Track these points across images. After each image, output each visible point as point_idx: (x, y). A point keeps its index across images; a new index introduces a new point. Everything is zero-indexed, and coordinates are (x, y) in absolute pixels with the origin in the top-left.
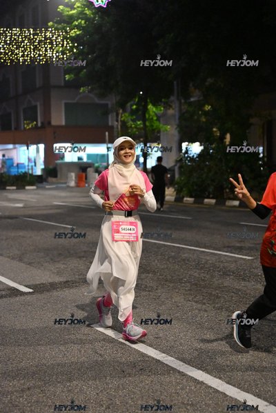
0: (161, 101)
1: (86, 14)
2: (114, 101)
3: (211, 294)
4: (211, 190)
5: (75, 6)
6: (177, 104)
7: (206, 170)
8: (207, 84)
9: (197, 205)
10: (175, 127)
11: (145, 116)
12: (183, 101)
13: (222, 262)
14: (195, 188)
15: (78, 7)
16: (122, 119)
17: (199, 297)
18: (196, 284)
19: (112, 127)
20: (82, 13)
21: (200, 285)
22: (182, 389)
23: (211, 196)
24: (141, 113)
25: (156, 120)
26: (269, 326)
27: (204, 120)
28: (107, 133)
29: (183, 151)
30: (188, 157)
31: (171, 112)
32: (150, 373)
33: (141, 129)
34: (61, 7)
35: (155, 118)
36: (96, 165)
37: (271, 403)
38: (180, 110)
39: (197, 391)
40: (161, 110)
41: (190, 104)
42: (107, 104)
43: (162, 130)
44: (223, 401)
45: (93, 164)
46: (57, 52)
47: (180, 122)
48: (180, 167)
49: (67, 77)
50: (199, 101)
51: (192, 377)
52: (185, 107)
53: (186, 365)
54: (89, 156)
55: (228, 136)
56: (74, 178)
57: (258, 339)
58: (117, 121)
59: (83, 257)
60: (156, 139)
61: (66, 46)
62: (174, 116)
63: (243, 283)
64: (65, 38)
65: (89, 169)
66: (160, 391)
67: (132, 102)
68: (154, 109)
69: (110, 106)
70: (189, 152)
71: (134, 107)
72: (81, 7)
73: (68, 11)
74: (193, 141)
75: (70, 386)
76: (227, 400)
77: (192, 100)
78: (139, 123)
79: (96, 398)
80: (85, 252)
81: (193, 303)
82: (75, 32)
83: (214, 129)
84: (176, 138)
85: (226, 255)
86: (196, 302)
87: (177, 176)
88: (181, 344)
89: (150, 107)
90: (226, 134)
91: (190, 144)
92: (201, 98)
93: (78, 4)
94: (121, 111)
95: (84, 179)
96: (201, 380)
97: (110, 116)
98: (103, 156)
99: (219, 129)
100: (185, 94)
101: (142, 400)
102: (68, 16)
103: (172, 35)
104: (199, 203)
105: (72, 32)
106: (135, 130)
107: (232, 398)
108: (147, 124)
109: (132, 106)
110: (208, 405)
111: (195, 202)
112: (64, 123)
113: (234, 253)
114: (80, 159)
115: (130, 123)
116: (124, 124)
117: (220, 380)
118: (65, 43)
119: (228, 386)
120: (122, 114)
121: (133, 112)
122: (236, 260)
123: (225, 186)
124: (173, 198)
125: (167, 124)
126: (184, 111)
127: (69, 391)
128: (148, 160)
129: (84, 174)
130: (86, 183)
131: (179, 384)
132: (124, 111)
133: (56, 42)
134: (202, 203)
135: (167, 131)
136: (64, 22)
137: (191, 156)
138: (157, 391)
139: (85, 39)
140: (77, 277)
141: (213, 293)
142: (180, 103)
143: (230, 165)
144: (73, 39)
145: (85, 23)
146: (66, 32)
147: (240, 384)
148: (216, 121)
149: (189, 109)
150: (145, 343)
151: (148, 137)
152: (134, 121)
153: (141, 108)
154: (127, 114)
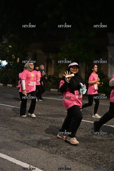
3: (10, 124)
4: (10, 81)
7: (8, 72)
8: (11, 36)
9: (4, 87)
14: (4, 79)
17: (5, 125)
18: (4, 120)
23: (10, 83)
26: (34, 136)
27: (8, 51)
30: (1, 66)
39: (4, 163)
41: (3, 44)
44: (15, 166)
50: (6, 43)
51: (2, 158)
55: (18, 59)
57: (29, 141)
70: (2, 64)
74: (4, 60)
76: (16, 166)
77: (4, 42)
81: (3, 127)
83: (13, 56)
85: (16, 108)
86: (4, 127)
90: (18, 58)
91: (2, 61)
92: (8, 42)
96: (5, 158)
99: (15, 56)
104: (5, 86)
107: (18, 165)
110: (9, 169)
111: (3, 86)
117: (13, 158)
119: (17, 160)
123: (17, 79)
134: (7, 86)
137: (2, 66)
141: (11, 123)
143: (19, 71)
147: (21, 159)
148: (14, 52)
149: (2, 46)
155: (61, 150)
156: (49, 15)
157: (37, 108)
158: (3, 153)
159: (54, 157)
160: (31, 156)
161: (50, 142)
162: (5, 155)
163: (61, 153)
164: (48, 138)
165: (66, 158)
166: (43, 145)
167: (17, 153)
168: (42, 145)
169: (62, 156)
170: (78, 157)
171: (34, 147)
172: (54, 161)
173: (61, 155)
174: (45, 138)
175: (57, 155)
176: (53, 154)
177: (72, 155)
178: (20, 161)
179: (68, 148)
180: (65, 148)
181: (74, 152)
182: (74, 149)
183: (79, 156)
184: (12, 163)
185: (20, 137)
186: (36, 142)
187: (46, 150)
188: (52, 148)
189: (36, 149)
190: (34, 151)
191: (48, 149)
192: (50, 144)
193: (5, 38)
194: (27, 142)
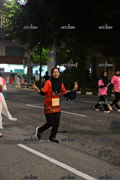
0: (48, 47)
1: (16, 8)
2: (27, 47)
4: (69, 87)
5: (11, 4)
6: (55, 49)
7: (67, 78)
8: (68, 41)
10: (54, 59)
11: (41, 54)
12: (58, 48)
13: (74, 118)
15: (13, 4)
16: (31, 54)
18: (63, 127)
19: (26, 58)
20: (14, 7)
21: (65, 127)
22: (58, 172)
23: (69, 89)
24: (39, 52)
25: (46, 55)
26: (94, 145)
27: (66, 56)
28: (24, 60)
31: (52, 52)
32: (44, 166)
33: (39, 59)
34: (5, 4)
35: (45, 55)
36: (19, 74)
37: (95, 178)
38: (56, 51)
39: (64, 173)
40: (48, 51)
41: (61, 49)
42: (24, 48)
43: (48, 60)
45: (17, 74)
46: (3, 23)
47: (56, 57)
49: (7, 35)
50: (64, 48)
51: (62, 167)
52: (58, 50)
53: (59, 162)
54: (15, 70)
55: (77, 63)
56: (8, 79)
57: (90, 151)
58: (29, 55)
59: (13, 114)
60: (46, 64)
61: (7, 21)
62: (53, 54)
63: (83, 127)
64: (6, 17)
65: (15, 76)
66: (48, 173)
67: (35, 47)
68: (45, 51)
69: (25, 48)
71: (36, 49)
72: (14, 5)
73: (8, 6)
75: (8, 171)
76: (77, 177)
77: (62, 47)
78: (38, 56)
79: (20, 176)
80: (14, 112)
81: (62, 135)
82: (11, 15)
83: (71, 60)
84: (55, 63)
85: (75, 115)
88: (57, 153)
89: (43, 49)
91: (60, 66)
92: (66, 47)
93: (12, 3)
94: (30, 51)
95: (13, 80)
96: (66, 168)
97: (25, 53)
98: (22, 70)
99: (73, 60)
100: (58, 45)
101: (40, 177)
102: (8, 8)
103: (54, 19)
105: (10, 15)
106: (36, 59)
108: (42, 57)
109: (35, 49)
112: (4, 55)
113: (79, 114)
114: (11, 71)
115: (34, 56)
116: (31, 56)
117: (74, 169)
118: (6, 20)
119: (77, 171)
120: (31, 52)
121: (35, 52)
122: (80, 117)
125: (50, 57)
126: (58, 52)
127: (8, 173)
128: (42, 73)
129: (13, 78)
130: (14, 82)
131: (56, 170)
132: (32, 51)
133: (2, 19)
135: (50, 60)
136: (6, 11)
137: (61, 71)
138: (47, 173)
139: (15, 18)
140: (10, 123)
142: (57, 48)
143: (77, 76)
144: (10, 19)
145: (16, 11)
146: (7, 15)
147: (82, 170)
148: (72, 57)
149: (60, 51)
150: (41, 152)
151: (42, 63)
152: (36, 55)
153: (39, 50)
154: (33, 52)
156: (108, 15)
157: (98, 116)
158: (63, 163)
159: (117, 169)
160: (92, 166)
161: (113, 152)
162: (65, 164)
164: (111, 148)
166: (105, 155)
167: (77, 163)
168: (103, 155)
171: (95, 157)
172: (118, 174)
174: (107, 148)
176: (116, 166)
184: (73, 173)
185: (81, 146)
186: (97, 152)
187: (108, 161)
188: (115, 160)
189: (97, 160)
190: (96, 161)
191: (111, 160)
192: (113, 154)
193: (63, 42)
194: (87, 151)
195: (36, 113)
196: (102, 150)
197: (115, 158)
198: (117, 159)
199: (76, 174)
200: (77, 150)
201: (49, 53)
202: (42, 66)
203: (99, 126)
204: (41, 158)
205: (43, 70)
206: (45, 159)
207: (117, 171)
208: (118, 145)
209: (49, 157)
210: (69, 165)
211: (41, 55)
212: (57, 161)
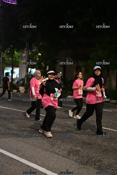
0: (20, 50)
6: (27, 52)
8: (40, 45)
11: (13, 56)
12: (29, 51)
16: (3, 56)
24: (11, 55)
25: (18, 58)
26: (64, 146)
27: (38, 59)
29: (29, 72)
30: (31, 74)
31: (24, 55)
32: (14, 166)
33: (11, 61)
35: (17, 57)
40: (20, 54)
41: (32, 52)
43: (20, 62)
47: (28, 60)
48: (27, 79)
50: (36, 51)
51: (32, 167)
52: (30, 53)
53: (30, 162)
55: (48, 67)
57: (59, 151)
60: (17, 66)
62: (25, 57)
66: (19, 173)
67: (7, 50)
68: (17, 53)
70: (31, 73)
71: (8, 52)
74: (33, 68)
77: (33, 50)
78: (10, 59)
83: (42, 64)
84: (26, 66)
87: (26, 82)
88: (27, 153)
89: (15, 52)
91: (32, 69)
96: (36, 168)
99: (44, 64)
100: (30, 48)
106: (8, 61)
108: (14, 59)
109: (7, 51)
115: (6, 58)
117: (44, 168)
119: (47, 170)
120: (3, 54)
121: (7, 54)
124: (23, 92)
125: (22, 60)
126: (30, 55)
128: (13, 75)
132: (4, 53)
135: (22, 63)
137: (32, 74)
138: (17, 173)
147: (52, 170)
148: (43, 60)
149: (32, 54)
150: (12, 153)
151: (14, 65)
152: (8, 58)
153: (11, 52)
154: (5, 55)
155: (93, 161)
156: (78, 22)
158: (34, 163)
159: (85, 168)
160: (61, 166)
161: (81, 152)
162: (36, 165)
163: (91, 164)
164: (79, 148)
165: (97, 169)
166: (74, 155)
167: (47, 162)
168: (72, 155)
169: (94, 168)
170: (110, 169)
171: (64, 157)
172: (85, 173)
173: (92, 167)
174: (75, 148)
175: (88, 166)
176: (84, 165)
177: (103, 167)
178: (50, 172)
179: (100, 160)
180: (96, 159)
181: (105, 164)
182: (105, 160)
183: (110, 167)
184: (43, 173)
185: (50, 146)
186: (66, 152)
187: (76, 161)
188: (83, 159)
189: (66, 159)
190: (65, 161)
191: (79, 159)
192: (81, 154)
193: (35, 46)
194: (57, 151)
195: (8, 114)
196: (71, 150)
197: (83, 157)
198: (84, 158)
199: (46, 174)
200: (47, 150)
201: (21, 56)
202: (14, 68)
203: (69, 127)
204: (12, 159)
205: (14, 72)
206: (16, 160)
207: (84, 169)
208: (86, 145)
209: (20, 158)
210: (39, 165)
211: (13, 58)
212: (28, 161)
